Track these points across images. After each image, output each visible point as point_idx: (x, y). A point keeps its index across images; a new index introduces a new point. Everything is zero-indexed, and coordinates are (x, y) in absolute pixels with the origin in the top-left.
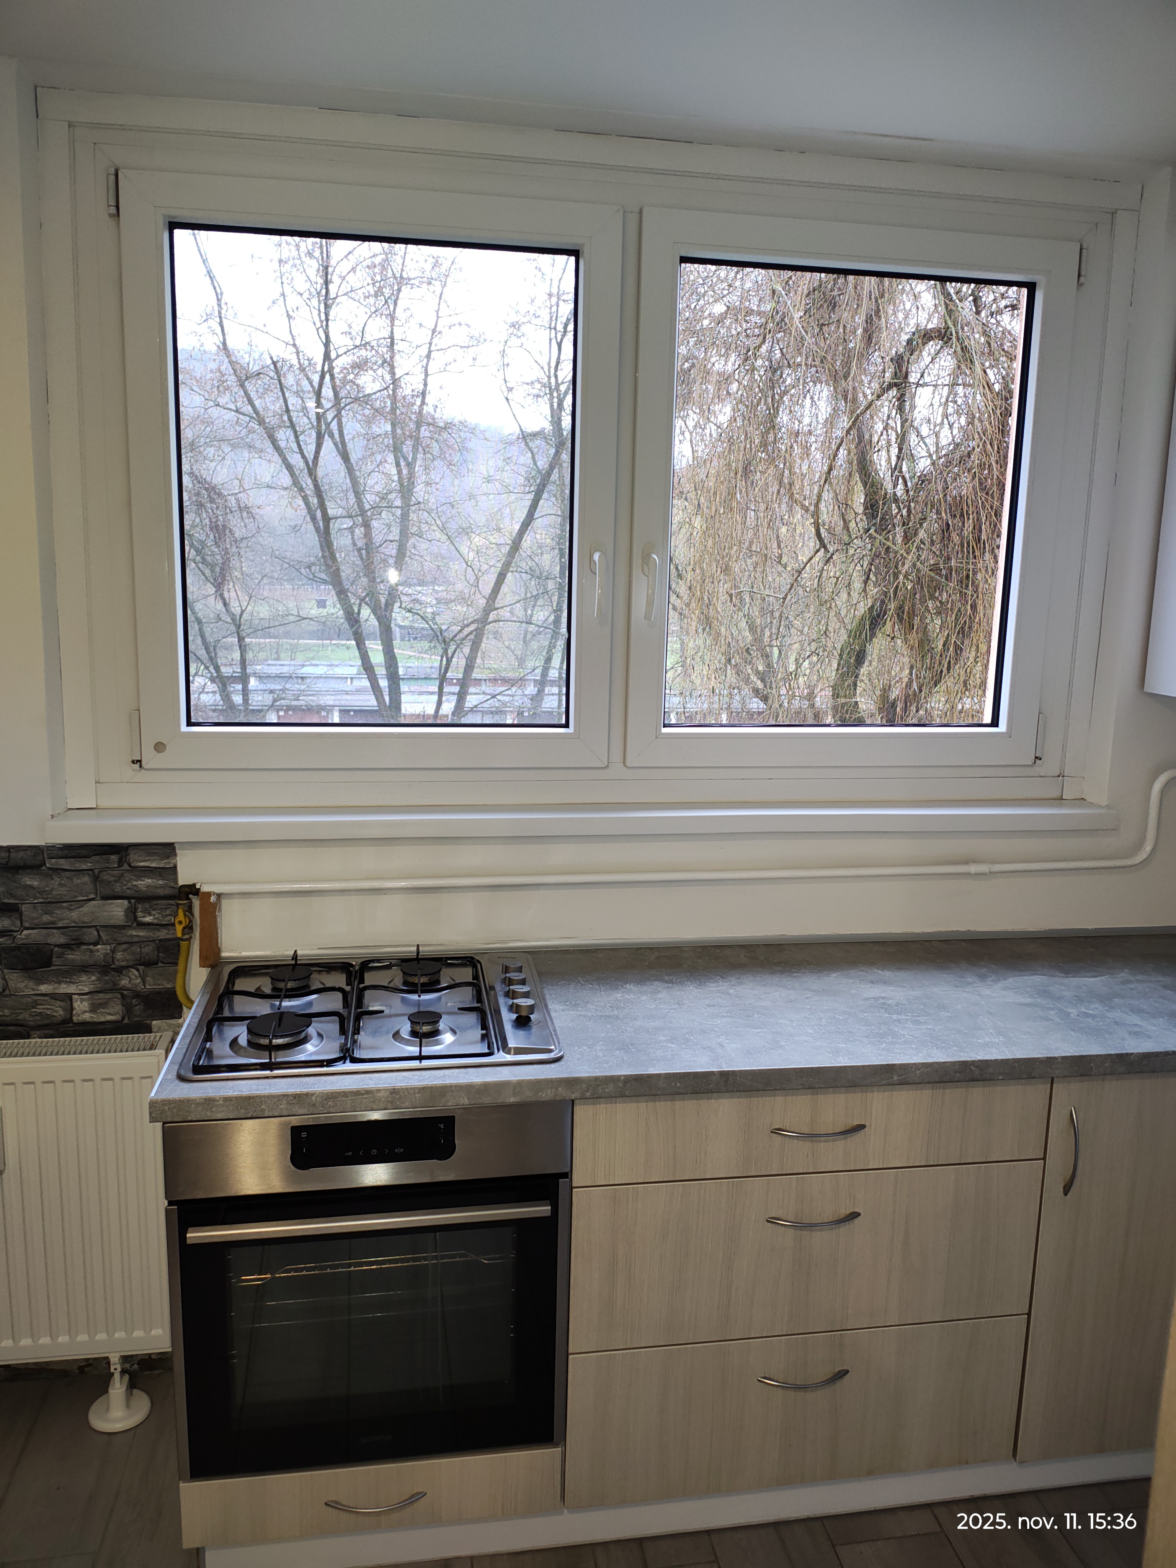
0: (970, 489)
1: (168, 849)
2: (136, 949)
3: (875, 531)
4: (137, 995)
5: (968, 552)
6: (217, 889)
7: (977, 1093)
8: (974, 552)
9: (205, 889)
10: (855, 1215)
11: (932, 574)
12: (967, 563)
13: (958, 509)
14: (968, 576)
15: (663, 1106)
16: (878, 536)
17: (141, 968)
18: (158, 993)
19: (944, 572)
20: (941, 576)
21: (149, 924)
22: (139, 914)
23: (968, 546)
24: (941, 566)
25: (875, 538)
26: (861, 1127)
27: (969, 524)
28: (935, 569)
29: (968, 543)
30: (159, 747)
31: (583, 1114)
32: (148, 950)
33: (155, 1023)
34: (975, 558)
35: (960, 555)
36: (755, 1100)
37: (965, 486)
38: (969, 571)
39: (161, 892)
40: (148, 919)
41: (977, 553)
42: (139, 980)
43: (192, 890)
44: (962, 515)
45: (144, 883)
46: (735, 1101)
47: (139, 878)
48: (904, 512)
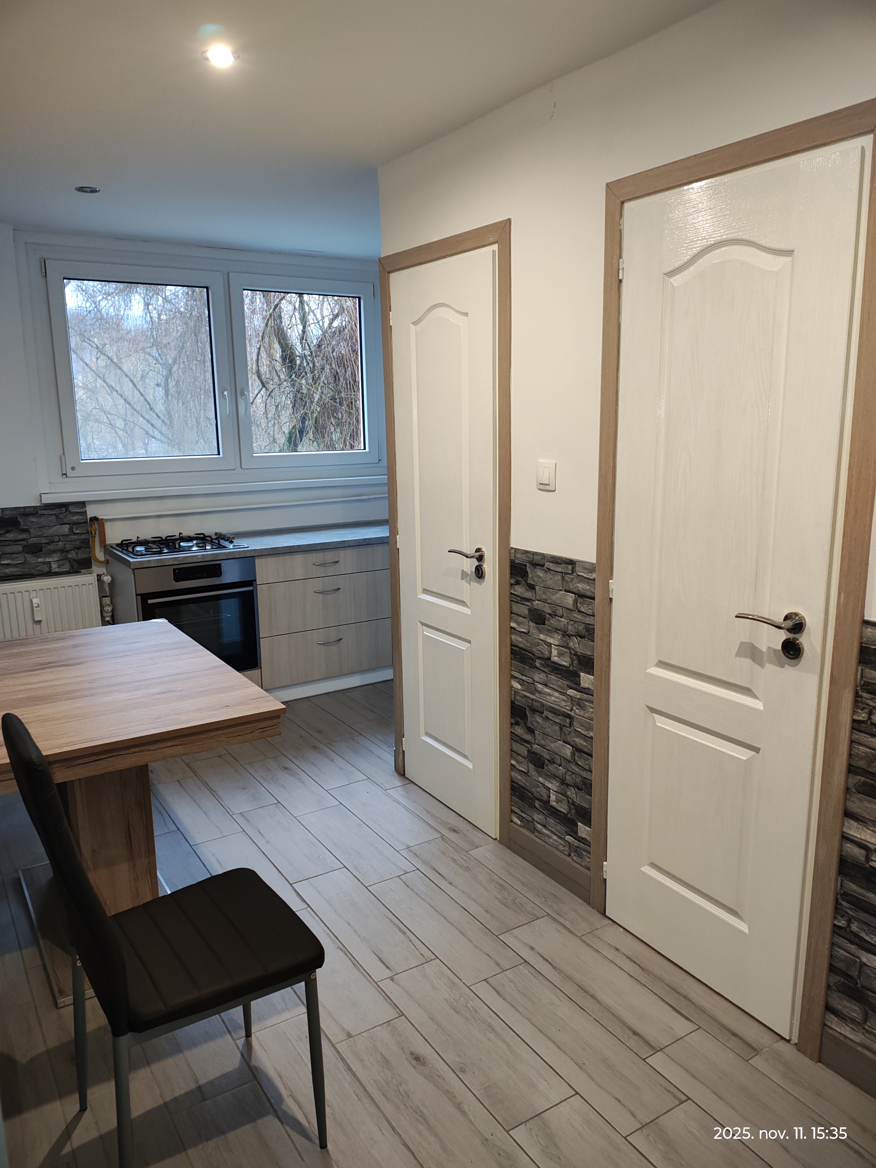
0: (347, 351)
1: (83, 504)
2: (73, 543)
3: (295, 377)
4: (75, 560)
5: (350, 388)
6: (105, 518)
7: (369, 549)
8: (353, 388)
9: (100, 518)
10: (339, 589)
11: (331, 401)
12: (351, 395)
13: (341, 361)
14: (352, 402)
15: (281, 558)
16: (297, 379)
17: (76, 550)
18: (83, 559)
19: (338, 401)
20: (336, 402)
21: (78, 533)
22: (74, 530)
23: (350, 384)
24: (336, 397)
25: (296, 381)
26: (338, 562)
27: (349, 373)
28: (333, 399)
29: (350, 383)
30: (73, 468)
31: (258, 561)
32: (78, 543)
33: (82, 571)
34: (354, 391)
35: (346, 390)
36: (307, 555)
37: (343, 349)
38: (352, 399)
39: (81, 521)
40: (77, 531)
41: (355, 389)
42: (75, 555)
43: (95, 519)
44: (344, 365)
45: (75, 518)
46: (301, 555)
47: (73, 516)
48: (311, 365)
